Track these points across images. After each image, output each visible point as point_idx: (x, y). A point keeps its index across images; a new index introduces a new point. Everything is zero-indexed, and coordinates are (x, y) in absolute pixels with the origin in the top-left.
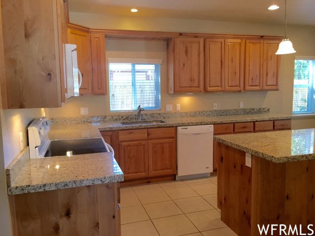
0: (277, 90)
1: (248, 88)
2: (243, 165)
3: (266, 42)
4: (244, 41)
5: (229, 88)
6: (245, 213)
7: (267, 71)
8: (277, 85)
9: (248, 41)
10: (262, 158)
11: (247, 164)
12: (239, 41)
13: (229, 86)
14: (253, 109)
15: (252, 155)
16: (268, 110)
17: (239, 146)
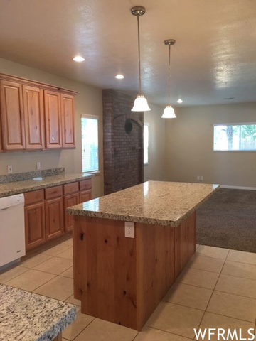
0: (74, 148)
1: (49, 146)
2: (120, 238)
3: (63, 95)
4: (42, 90)
5: (31, 146)
6: (125, 293)
7: (65, 127)
8: (73, 143)
9: (46, 91)
10: (154, 225)
11: (127, 235)
12: (37, 90)
13: (30, 144)
14: (50, 170)
15: (135, 223)
16: (64, 170)
17: (116, 216)
